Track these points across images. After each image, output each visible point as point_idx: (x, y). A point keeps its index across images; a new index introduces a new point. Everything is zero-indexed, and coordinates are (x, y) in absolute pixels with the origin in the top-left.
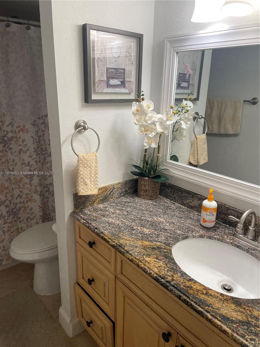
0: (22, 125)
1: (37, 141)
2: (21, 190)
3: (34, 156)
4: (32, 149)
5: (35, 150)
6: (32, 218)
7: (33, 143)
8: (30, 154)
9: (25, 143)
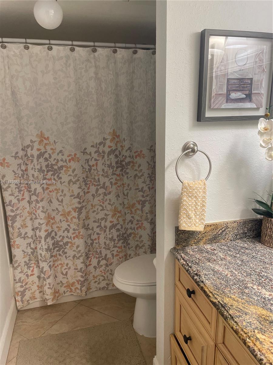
0: (139, 150)
1: (152, 167)
2: (133, 215)
3: (148, 183)
4: (146, 175)
5: (149, 176)
6: (140, 246)
7: (148, 169)
8: (145, 180)
9: (140, 168)
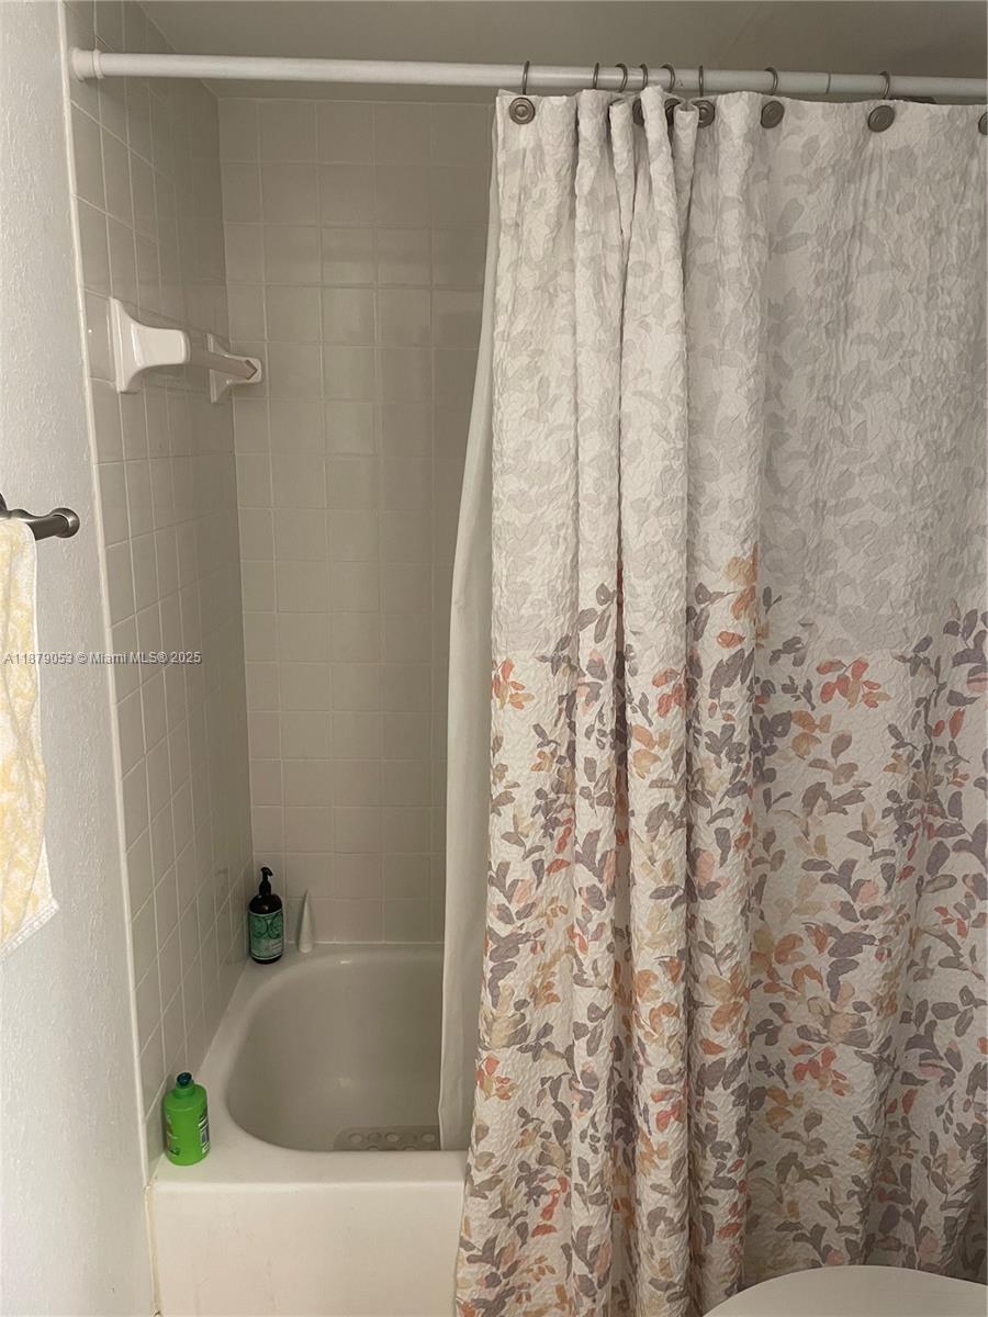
0: (847, 661)
1: (918, 756)
2: (779, 998)
3: (884, 841)
4: (876, 799)
5: (896, 806)
6: (806, 1167)
7: (892, 768)
8: (865, 824)
9: (844, 758)
